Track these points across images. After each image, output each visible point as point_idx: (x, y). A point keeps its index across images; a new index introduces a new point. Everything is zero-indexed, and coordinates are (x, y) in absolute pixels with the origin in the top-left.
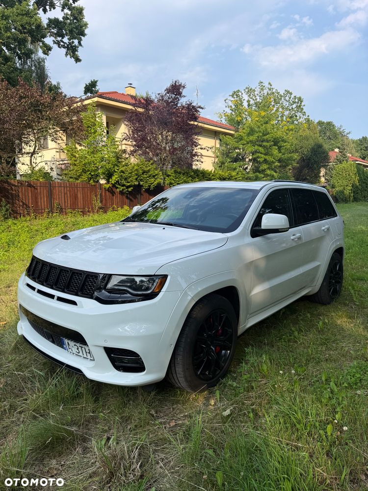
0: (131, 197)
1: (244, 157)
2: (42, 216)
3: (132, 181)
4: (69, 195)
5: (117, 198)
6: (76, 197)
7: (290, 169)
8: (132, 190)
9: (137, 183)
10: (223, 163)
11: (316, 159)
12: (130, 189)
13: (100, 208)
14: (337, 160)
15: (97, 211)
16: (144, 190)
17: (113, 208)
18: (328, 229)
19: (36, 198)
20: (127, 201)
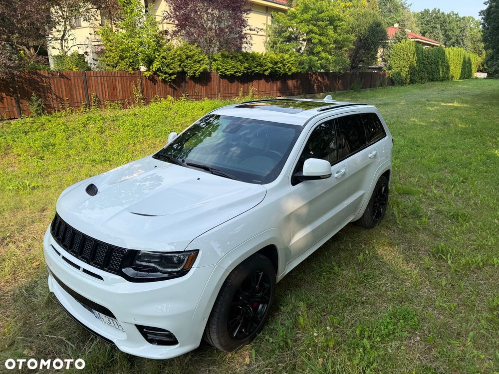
0: (175, 86)
1: (298, 36)
2: (79, 110)
3: (174, 68)
4: (106, 86)
5: (160, 87)
6: (114, 88)
7: (346, 51)
8: (175, 77)
9: (180, 69)
10: (275, 43)
11: (374, 40)
12: (173, 77)
13: (142, 99)
14: (396, 37)
15: (138, 102)
16: (188, 77)
17: (156, 99)
18: (375, 156)
19: (71, 90)
20: (171, 90)
